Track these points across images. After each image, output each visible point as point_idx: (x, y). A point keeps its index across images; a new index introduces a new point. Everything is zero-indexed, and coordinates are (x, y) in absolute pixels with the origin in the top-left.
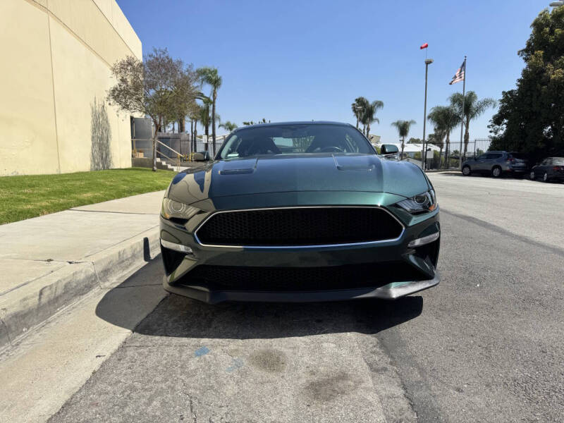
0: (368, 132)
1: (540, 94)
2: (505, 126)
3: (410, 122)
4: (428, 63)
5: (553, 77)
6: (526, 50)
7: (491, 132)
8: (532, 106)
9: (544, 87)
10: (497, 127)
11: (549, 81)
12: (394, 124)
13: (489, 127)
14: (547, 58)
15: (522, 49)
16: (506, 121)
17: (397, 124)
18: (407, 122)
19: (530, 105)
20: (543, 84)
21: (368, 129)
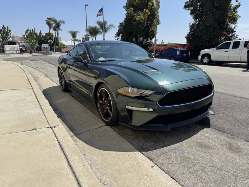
0: (58, 35)
1: (133, 26)
2: (120, 37)
3: (77, 32)
4: (86, 5)
5: (137, 19)
6: (126, 7)
7: (116, 39)
8: (130, 30)
9: (134, 23)
10: (118, 37)
11: (136, 21)
12: (69, 32)
13: (115, 37)
14: (134, 11)
15: (124, 6)
16: (121, 35)
17: (71, 32)
18: (75, 32)
19: (130, 29)
20: (134, 21)
21: (58, 34)
